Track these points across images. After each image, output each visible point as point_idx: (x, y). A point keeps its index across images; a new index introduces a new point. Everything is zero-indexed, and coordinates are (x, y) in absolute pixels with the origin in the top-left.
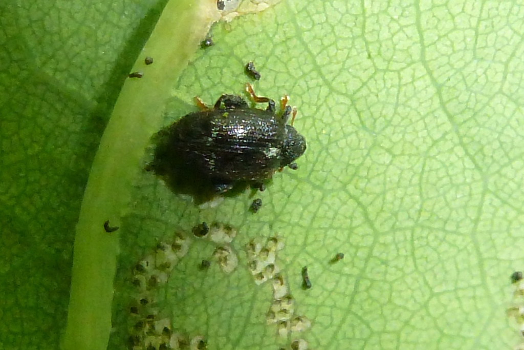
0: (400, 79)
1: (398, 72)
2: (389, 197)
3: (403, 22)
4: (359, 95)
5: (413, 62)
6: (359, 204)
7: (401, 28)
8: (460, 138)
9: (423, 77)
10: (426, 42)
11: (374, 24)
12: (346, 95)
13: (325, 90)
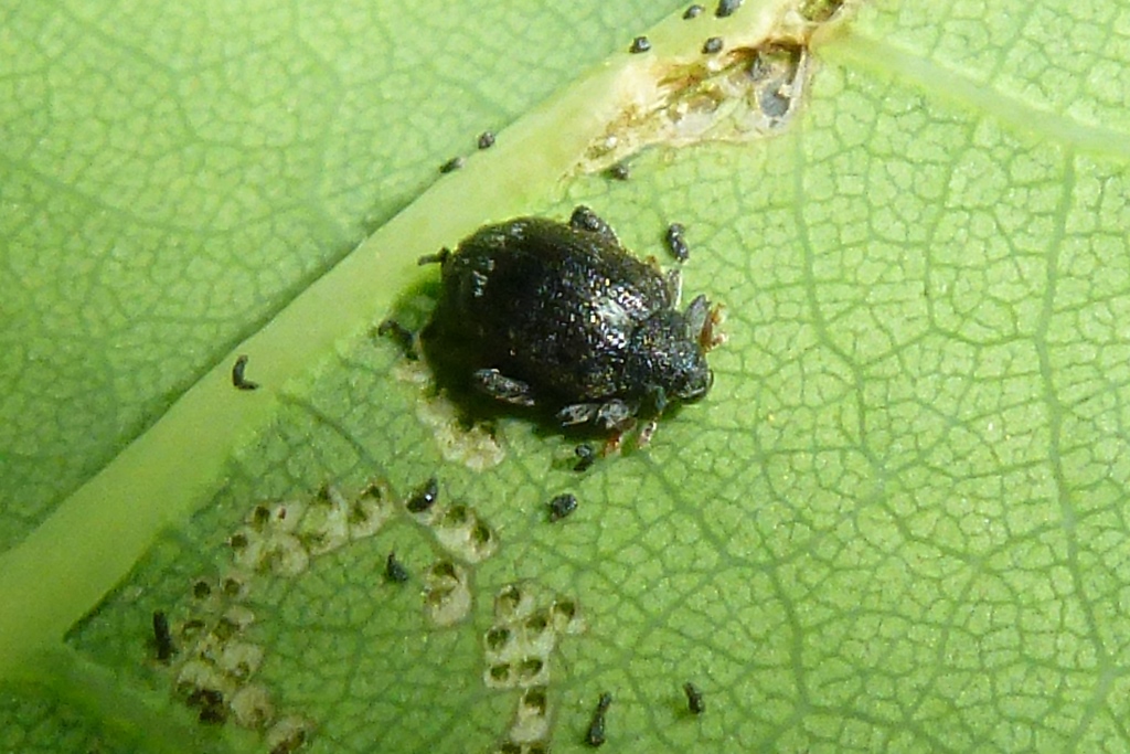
0: (977, 362)
1: (978, 346)
3: (1022, 243)
4: (873, 370)
5: (1016, 336)
7: (1013, 255)
8: (1074, 548)
9: (1030, 374)
10: (1060, 301)
11: (957, 227)
12: (847, 360)
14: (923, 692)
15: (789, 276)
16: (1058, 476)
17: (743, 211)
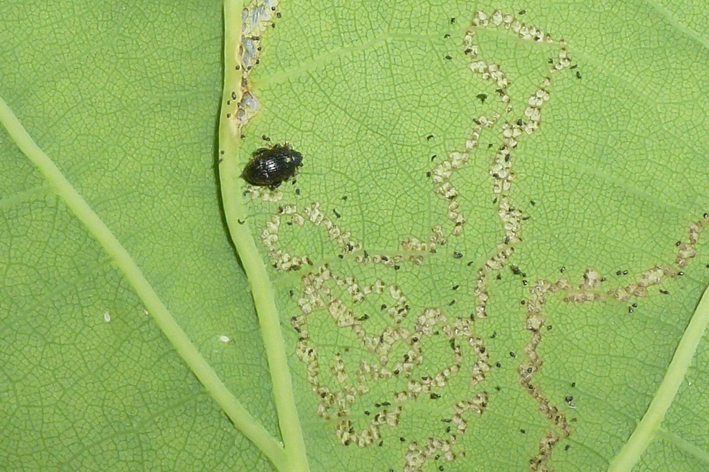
0: (327, 114)
1: (324, 111)
2: (352, 165)
3: (314, 91)
4: (314, 129)
5: (328, 105)
6: (342, 174)
7: (315, 94)
8: (366, 126)
9: (335, 109)
10: (329, 94)
11: (303, 97)
12: (308, 131)
13: (299, 133)
14: (369, 165)
15: (287, 128)
16: (354, 119)
17: (270, 124)
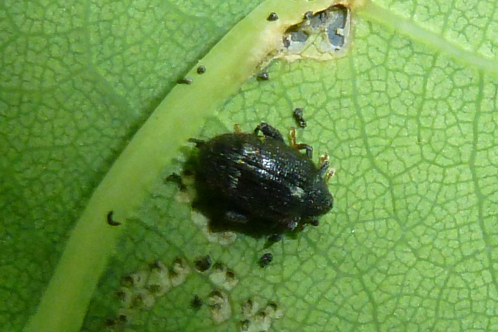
0: (444, 176)
2: (403, 302)
4: (399, 179)
8: (491, 261)
9: (467, 181)
11: (431, 109)
